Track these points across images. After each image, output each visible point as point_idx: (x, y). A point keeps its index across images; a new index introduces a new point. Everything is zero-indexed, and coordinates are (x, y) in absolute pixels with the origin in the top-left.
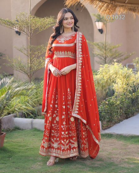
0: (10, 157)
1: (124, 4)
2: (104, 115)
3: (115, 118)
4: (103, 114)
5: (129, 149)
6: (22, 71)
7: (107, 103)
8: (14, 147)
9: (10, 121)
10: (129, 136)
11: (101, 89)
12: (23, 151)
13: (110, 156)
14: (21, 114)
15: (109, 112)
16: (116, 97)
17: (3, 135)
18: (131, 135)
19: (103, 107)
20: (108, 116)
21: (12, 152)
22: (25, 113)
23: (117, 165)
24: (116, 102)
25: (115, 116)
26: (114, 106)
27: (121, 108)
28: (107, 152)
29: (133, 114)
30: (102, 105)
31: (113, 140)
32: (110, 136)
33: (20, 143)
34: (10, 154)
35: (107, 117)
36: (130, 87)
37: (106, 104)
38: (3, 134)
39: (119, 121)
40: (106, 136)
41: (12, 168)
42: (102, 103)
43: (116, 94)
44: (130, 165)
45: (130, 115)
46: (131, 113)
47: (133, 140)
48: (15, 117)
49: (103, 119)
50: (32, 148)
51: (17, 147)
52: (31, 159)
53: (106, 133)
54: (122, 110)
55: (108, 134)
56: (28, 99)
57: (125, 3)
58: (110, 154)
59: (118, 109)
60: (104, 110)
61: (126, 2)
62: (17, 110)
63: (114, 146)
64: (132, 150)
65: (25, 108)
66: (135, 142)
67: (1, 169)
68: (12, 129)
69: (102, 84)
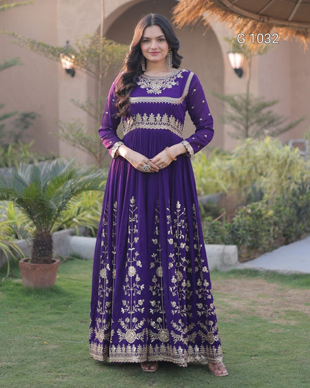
0: (68, 303)
1: (286, 23)
2: (243, 234)
3: (263, 241)
4: (241, 232)
5: (289, 296)
7: (249, 211)
8: (73, 287)
9: (63, 241)
10: (290, 274)
11: (238, 186)
14: (83, 230)
15: (252, 231)
16: (267, 203)
17: (55, 263)
18: (293, 272)
19: (241, 220)
20: (251, 237)
21: (71, 295)
22: (91, 228)
23: (265, 322)
24: (267, 212)
25: (265, 238)
26: (263, 218)
27: (275, 224)
28: (248, 300)
29: (299, 237)
30: (239, 216)
31: (260, 280)
32: (254, 273)
34: (68, 299)
35: (249, 238)
37: (248, 213)
38: (54, 261)
39: (272, 248)
40: (246, 273)
41: (74, 321)
42: (239, 212)
43: (266, 196)
44: (289, 322)
45: (293, 238)
46: (295, 233)
47: (297, 281)
48: (73, 234)
49: (241, 242)
51: (80, 288)
53: (246, 268)
54: (277, 228)
55: (250, 270)
56: (97, 202)
57: (287, 20)
59: (269, 224)
60: (244, 226)
61: (290, 19)
62: (75, 222)
63: (260, 292)
64: (295, 299)
65: (91, 220)
66: (301, 286)
67: (55, 322)
68: (67, 257)
69: (241, 177)
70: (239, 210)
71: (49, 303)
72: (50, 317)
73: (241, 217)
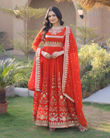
0: (12, 121)
2: (84, 87)
3: (92, 89)
4: (83, 86)
5: (103, 115)
6: (21, 50)
7: (87, 77)
8: (15, 112)
9: (12, 90)
10: (103, 104)
11: (82, 64)
12: (22, 115)
13: (89, 121)
14: (20, 84)
15: (88, 85)
16: (93, 71)
18: (105, 103)
19: (83, 81)
20: (87, 87)
21: (13, 116)
22: (23, 84)
23: (94, 130)
24: (94, 76)
25: (93, 87)
26: (92, 79)
27: (97, 81)
28: (87, 117)
29: (106, 86)
30: (83, 79)
31: (91, 107)
32: (89, 104)
33: (19, 108)
34: (12, 118)
35: (87, 88)
36: (104, 64)
37: (86, 78)
38: (6, 102)
39: (96, 91)
40: (86, 104)
41: (13, 130)
42: (83, 78)
43: (93, 69)
44: (104, 129)
45: (104, 86)
46: (105, 84)
47: (106, 107)
48: (16, 86)
50: (29, 113)
51: (17, 112)
52: (28, 122)
53: (85, 101)
54: (98, 83)
55: (87, 102)
58: (89, 120)
59: (95, 81)
60: (84, 83)
63: (91, 113)
64: (106, 116)
65: (23, 80)
66: (108, 110)
67: (5, 131)
68: (13, 96)
69: (83, 60)
70: (82, 77)
71: (4, 121)
72: (3, 128)
73: (84, 79)
